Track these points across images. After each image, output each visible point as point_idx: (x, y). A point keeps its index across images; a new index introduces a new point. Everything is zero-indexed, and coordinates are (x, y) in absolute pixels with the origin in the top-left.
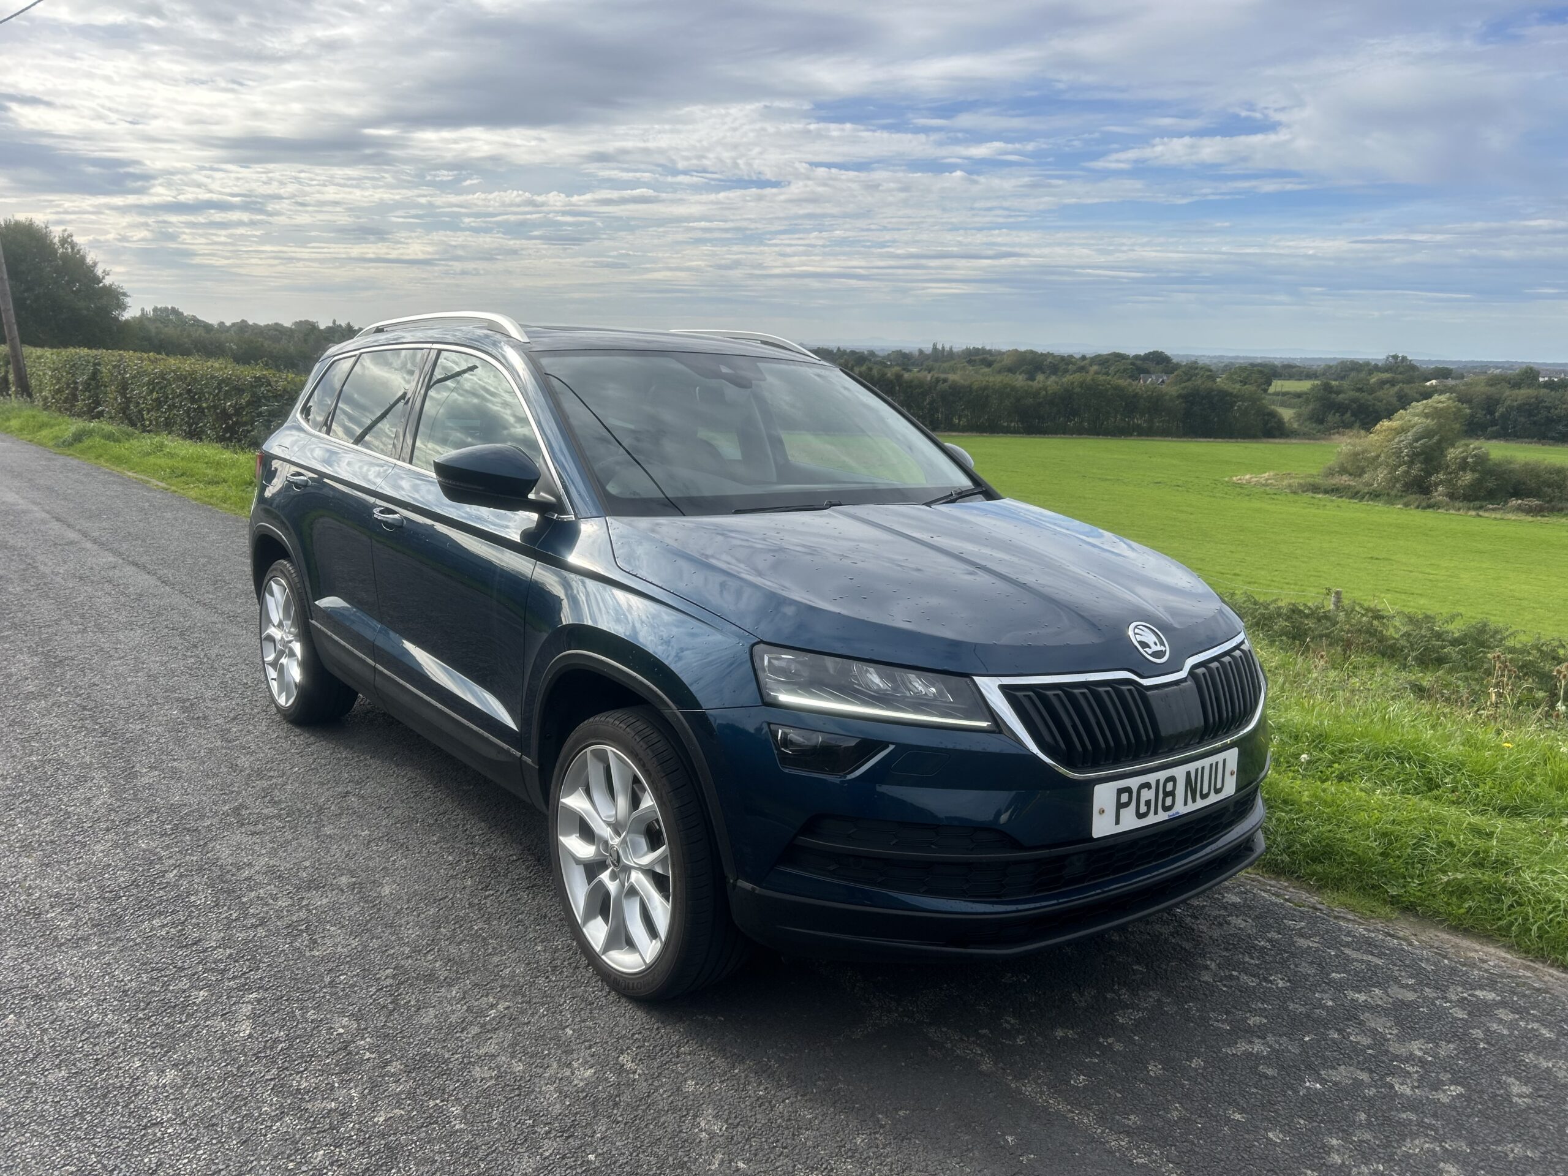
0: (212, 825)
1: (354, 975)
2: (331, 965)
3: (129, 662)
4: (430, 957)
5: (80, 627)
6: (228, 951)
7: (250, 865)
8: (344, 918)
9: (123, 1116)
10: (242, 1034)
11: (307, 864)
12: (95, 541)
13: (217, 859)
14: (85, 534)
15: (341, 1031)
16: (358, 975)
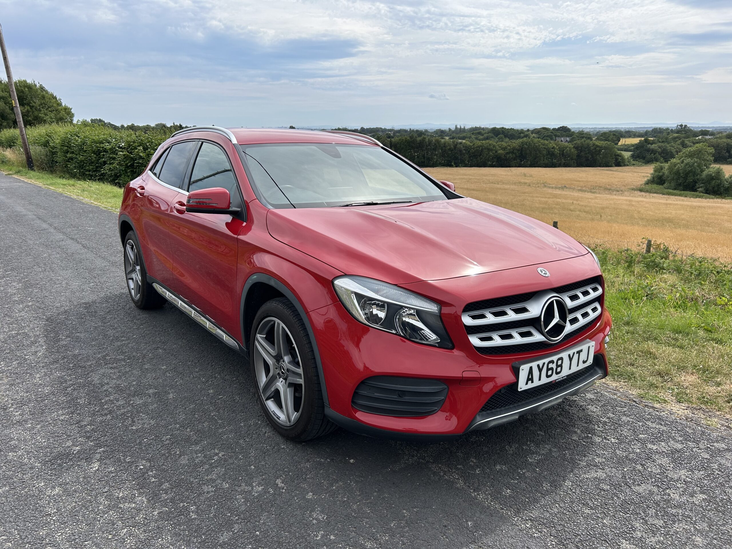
0: (92, 364)
1: (152, 439)
2: (140, 434)
3: (63, 285)
4: (188, 430)
5: (43, 269)
6: (92, 427)
7: (108, 384)
8: (150, 410)
9: (33, 510)
10: (94, 469)
11: (134, 383)
12: (55, 228)
13: (92, 381)
14: (51, 225)
15: (142, 467)
16: (153, 439)
